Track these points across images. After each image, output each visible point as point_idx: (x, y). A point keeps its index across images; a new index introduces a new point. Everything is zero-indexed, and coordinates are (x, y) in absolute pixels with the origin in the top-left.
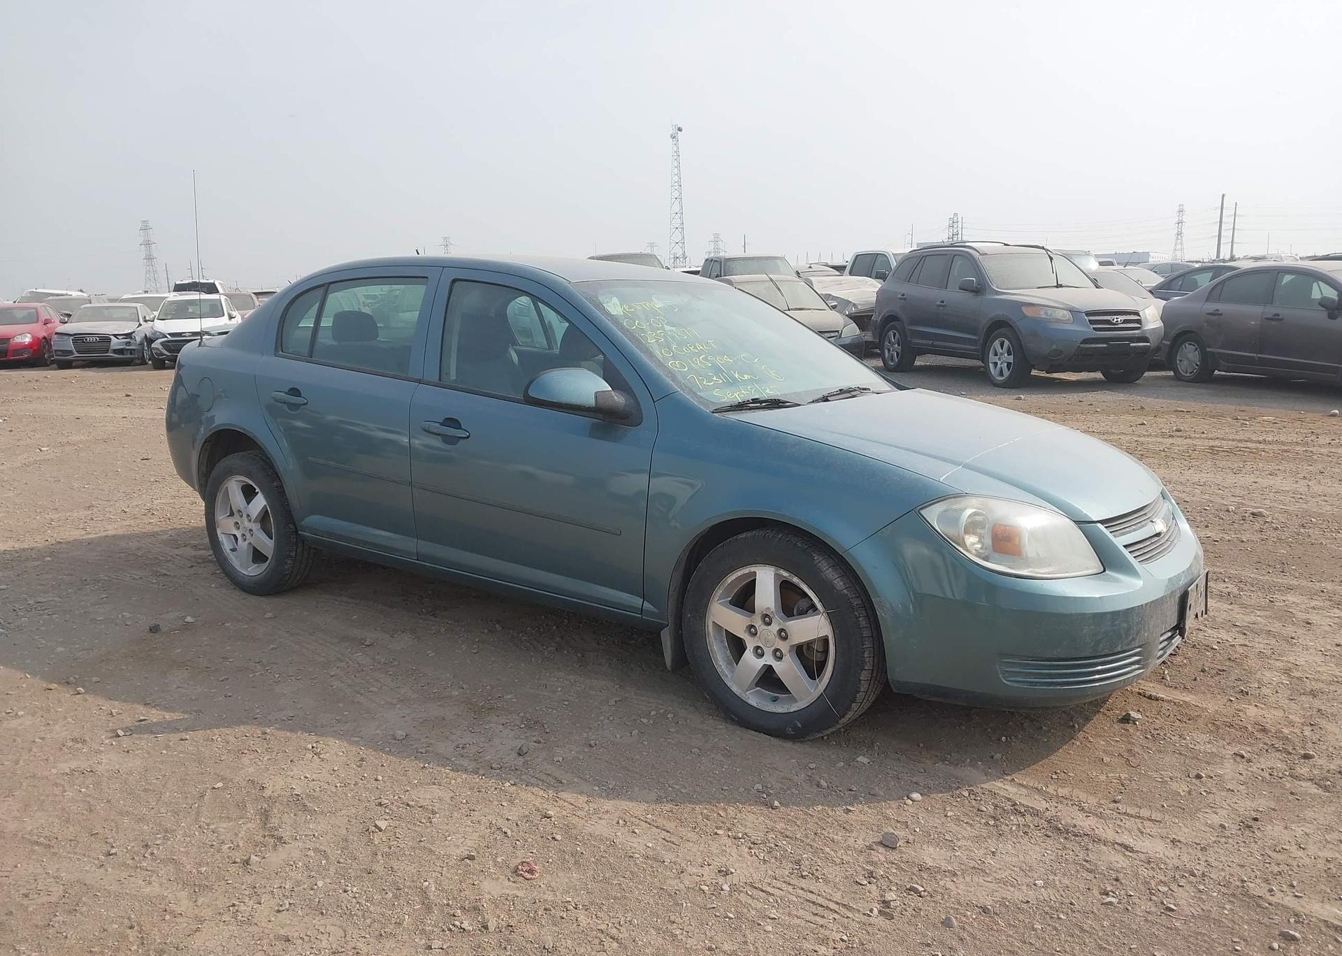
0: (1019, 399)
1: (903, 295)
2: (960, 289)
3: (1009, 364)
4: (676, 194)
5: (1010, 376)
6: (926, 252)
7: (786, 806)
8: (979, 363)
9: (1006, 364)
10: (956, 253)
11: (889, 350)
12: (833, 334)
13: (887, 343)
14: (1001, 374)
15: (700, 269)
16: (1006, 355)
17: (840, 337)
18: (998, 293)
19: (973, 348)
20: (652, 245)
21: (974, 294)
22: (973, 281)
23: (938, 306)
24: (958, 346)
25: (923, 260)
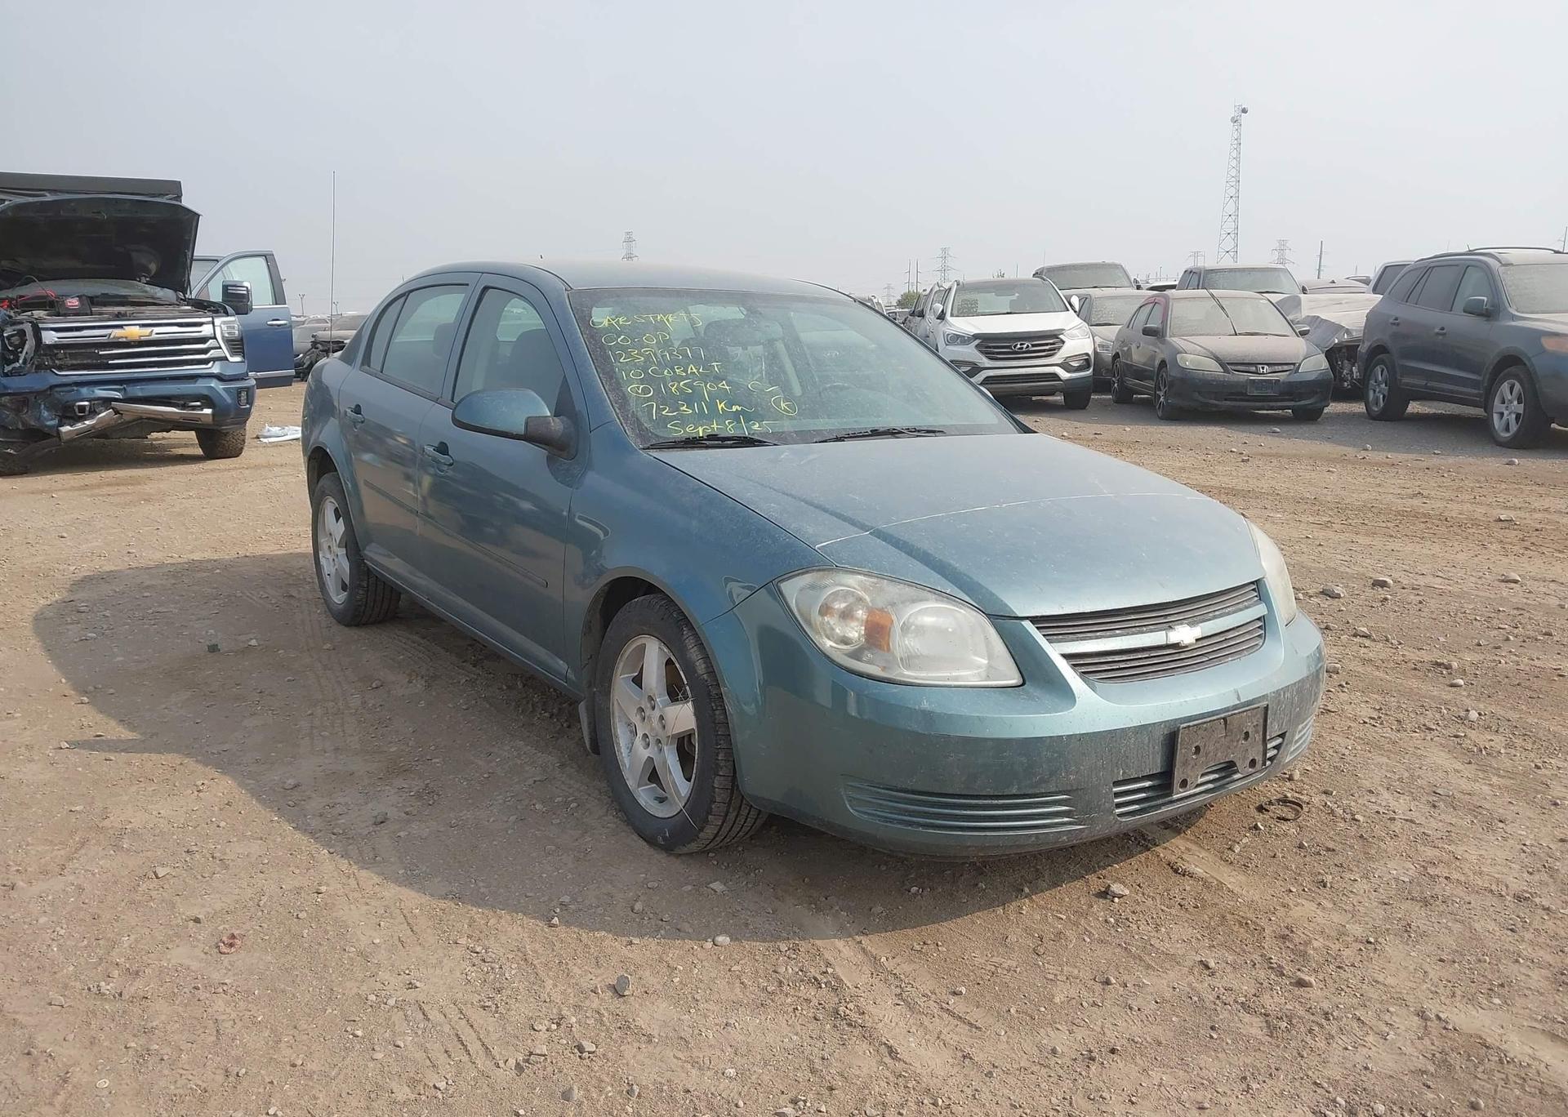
0: (1511, 463)
1: (1396, 319)
2: (1465, 312)
3: (1518, 416)
4: (1232, 192)
5: (1519, 430)
6: (1432, 262)
7: (568, 924)
8: (1478, 412)
9: (1514, 416)
10: (1468, 263)
11: (1375, 391)
12: (1286, 368)
13: (1372, 382)
14: (1507, 429)
15: (1177, 283)
16: (1516, 403)
17: (1297, 371)
18: (1514, 318)
19: (1476, 391)
20: (1196, 254)
21: (1485, 319)
22: (1484, 301)
23: (1438, 334)
24: (1456, 388)
25: (1428, 274)
